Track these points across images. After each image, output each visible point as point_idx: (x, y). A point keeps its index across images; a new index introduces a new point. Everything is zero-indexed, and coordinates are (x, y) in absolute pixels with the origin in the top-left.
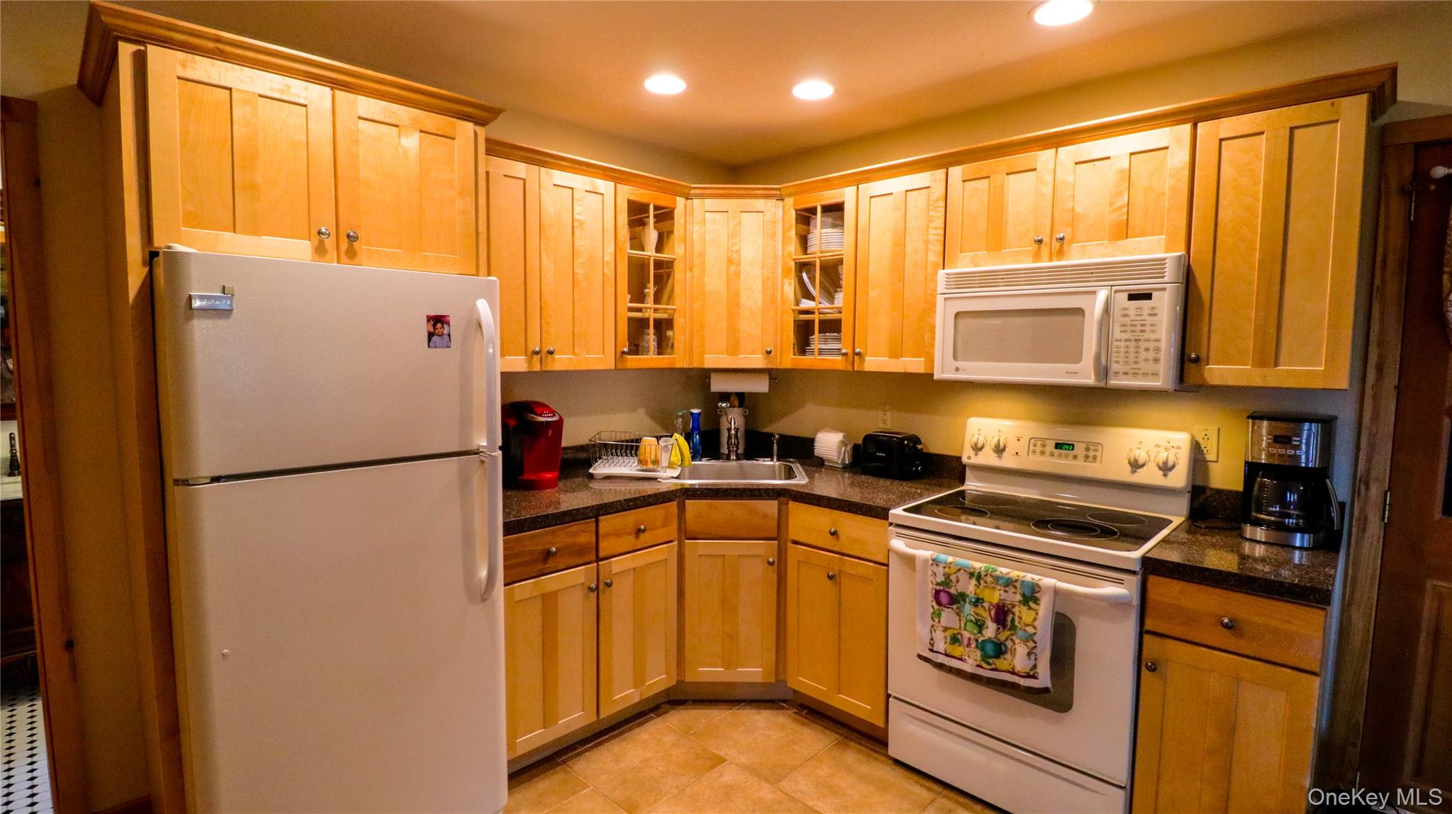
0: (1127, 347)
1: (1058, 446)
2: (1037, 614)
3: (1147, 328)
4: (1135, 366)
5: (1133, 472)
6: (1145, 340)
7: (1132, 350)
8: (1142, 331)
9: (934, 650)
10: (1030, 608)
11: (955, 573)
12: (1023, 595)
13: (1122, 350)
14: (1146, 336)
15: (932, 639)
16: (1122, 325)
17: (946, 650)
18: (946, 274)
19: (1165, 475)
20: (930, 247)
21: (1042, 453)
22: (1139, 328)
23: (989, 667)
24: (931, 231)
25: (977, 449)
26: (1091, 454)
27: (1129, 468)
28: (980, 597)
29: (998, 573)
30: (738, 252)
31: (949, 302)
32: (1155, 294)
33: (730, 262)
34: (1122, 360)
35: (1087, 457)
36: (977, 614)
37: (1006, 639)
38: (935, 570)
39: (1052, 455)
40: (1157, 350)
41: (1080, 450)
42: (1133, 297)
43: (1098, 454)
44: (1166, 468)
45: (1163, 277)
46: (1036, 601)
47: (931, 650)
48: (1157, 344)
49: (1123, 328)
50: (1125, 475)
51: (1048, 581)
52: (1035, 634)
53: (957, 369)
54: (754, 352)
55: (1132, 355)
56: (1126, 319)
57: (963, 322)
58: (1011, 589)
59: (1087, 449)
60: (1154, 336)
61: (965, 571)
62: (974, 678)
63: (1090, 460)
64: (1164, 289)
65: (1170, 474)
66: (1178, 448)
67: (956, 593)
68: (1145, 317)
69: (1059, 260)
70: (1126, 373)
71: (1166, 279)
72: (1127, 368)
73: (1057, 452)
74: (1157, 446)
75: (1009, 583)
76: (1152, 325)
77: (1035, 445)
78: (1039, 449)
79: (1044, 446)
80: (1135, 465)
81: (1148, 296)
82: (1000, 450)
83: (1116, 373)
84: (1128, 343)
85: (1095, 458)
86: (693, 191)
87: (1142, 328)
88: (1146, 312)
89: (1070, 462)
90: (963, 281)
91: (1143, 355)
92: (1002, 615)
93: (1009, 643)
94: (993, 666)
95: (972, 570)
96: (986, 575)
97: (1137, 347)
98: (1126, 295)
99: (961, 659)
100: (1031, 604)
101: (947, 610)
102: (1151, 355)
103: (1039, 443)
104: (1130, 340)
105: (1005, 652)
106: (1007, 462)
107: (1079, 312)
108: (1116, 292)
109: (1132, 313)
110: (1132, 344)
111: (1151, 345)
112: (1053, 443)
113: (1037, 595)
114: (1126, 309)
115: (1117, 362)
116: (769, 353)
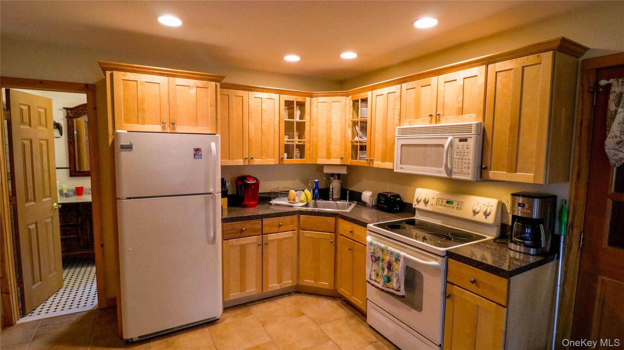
0: (458, 162)
1: (448, 202)
2: (399, 265)
3: (466, 154)
4: (461, 170)
5: (474, 215)
6: (465, 159)
7: (460, 163)
8: (464, 155)
9: (371, 278)
10: (397, 263)
11: (377, 249)
12: (395, 258)
13: (457, 163)
14: (465, 157)
15: (371, 274)
16: (457, 152)
17: (375, 279)
18: (398, 128)
19: (486, 218)
20: (395, 117)
21: (442, 205)
22: (463, 154)
23: (386, 286)
24: (396, 110)
25: (418, 202)
26: (459, 206)
27: (472, 213)
28: (383, 258)
29: (388, 249)
30: (331, 118)
31: (399, 140)
32: (469, 139)
33: (328, 122)
34: (456, 167)
35: (457, 208)
36: (382, 265)
37: (391, 276)
38: (371, 248)
39: (445, 206)
40: (469, 163)
41: (455, 204)
42: (461, 140)
43: (462, 207)
44: (486, 215)
45: (471, 132)
46: (399, 260)
47: (370, 279)
48: (469, 161)
49: (457, 154)
50: (470, 216)
51: (403, 254)
52: (398, 273)
53: (401, 168)
54: (336, 158)
55: (460, 165)
56: (458, 149)
57: (405, 149)
58: (392, 255)
59: (458, 204)
60: (468, 157)
61: (379, 248)
62: (382, 290)
63: (459, 209)
64: (471, 137)
65: (488, 217)
66: (492, 206)
67: (377, 257)
68: (465, 149)
69: (439, 124)
70: (458, 173)
71: (472, 133)
72: (458, 171)
73: (447, 205)
74: (484, 205)
75: (392, 253)
76: (467, 153)
77: (439, 201)
78: (440, 203)
79: (442, 202)
80: (475, 213)
81: (466, 140)
82: (426, 202)
83: (455, 173)
84: (459, 160)
85: (460, 208)
86: (313, 95)
87: (464, 154)
88: (465, 147)
89: (451, 209)
90: (404, 131)
91: (464, 165)
92: (390, 266)
93: (392, 277)
94: (387, 286)
95: (381, 248)
96: (385, 250)
97: (462, 162)
98: (458, 139)
99: (379, 283)
100: (398, 261)
101: (374, 263)
102: (467, 165)
103: (441, 200)
104: (459, 159)
105: (390, 281)
106: (429, 208)
107: (442, 146)
108: (455, 138)
109: (460, 147)
110: (460, 160)
111: (467, 161)
112: (446, 200)
113: (399, 258)
114: (458, 145)
115: (455, 168)
116: (342, 158)
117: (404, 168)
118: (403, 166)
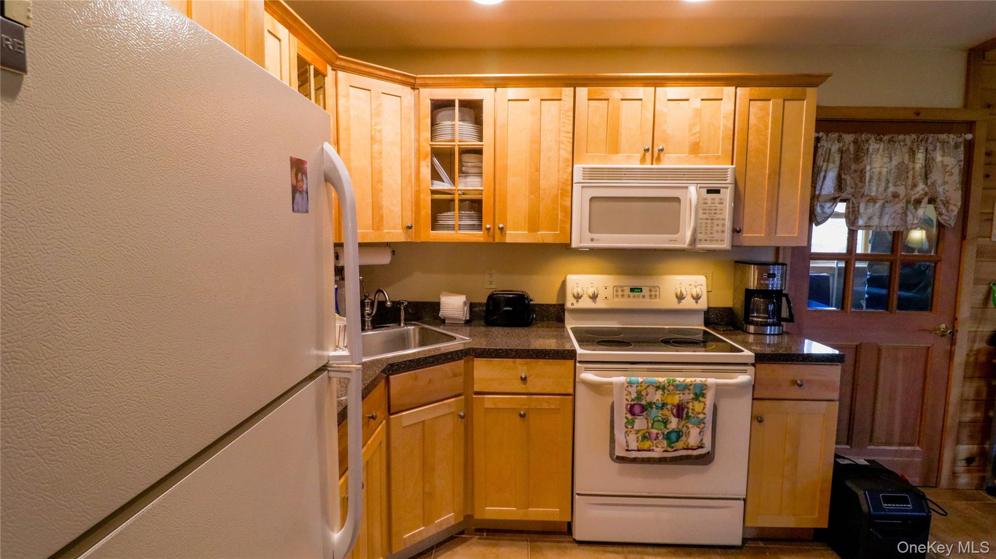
0: (706, 223)
1: (632, 290)
2: (705, 404)
3: (718, 212)
4: (711, 235)
5: (679, 302)
6: (717, 219)
7: (709, 225)
8: (715, 213)
9: (630, 449)
10: (700, 402)
11: (645, 389)
12: (696, 394)
13: (704, 225)
14: (717, 216)
15: (627, 442)
16: (704, 210)
17: (638, 447)
18: (583, 168)
19: (697, 302)
20: (562, 146)
21: (623, 296)
22: (713, 211)
23: (673, 450)
24: (563, 134)
25: (578, 297)
26: (653, 293)
27: (676, 300)
28: (665, 402)
29: (677, 382)
30: (380, 131)
31: (584, 189)
32: (722, 191)
33: (373, 139)
34: (703, 231)
35: (651, 296)
36: (663, 415)
37: (683, 427)
38: (630, 390)
39: (629, 296)
40: (724, 225)
41: (646, 291)
42: (710, 191)
43: (657, 293)
44: (697, 298)
45: (726, 180)
46: (703, 395)
47: (627, 450)
48: (723, 222)
49: (705, 211)
50: (673, 304)
51: (711, 381)
52: (704, 418)
53: (592, 240)
54: (395, 228)
55: (709, 228)
56: (705, 205)
57: (596, 204)
58: (687, 391)
59: (651, 291)
60: (721, 217)
61: (653, 386)
62: (661, 461)
63: (653, 297)
64: (727, 188)
65: (699, 301)
66: (701, 285)
67: (645, 404)
68: (717, 204)
69: (658, 164)
70: (706, 240)
71: (728, 181)
72: (706, 237)
73: (632, 294)
74: (690, 285)
75: (686, 387)
76: (720, 210)
77: (617, 291)
78: (620, 293)
79: (623, 291)
80: (680, 298)
81: (717, 191)
82: (594, 297)
83: (700, 240)
84: (707, 221)
85: (656, 296)
87: (715, 212)
88: (717, 201)
89: (641, 299)
90: (593, 174)
91: (716, 228)
92: (680, 411)
93: (684, 429)
94: (675, 448)
95: (659, 384)
96: (669, 386)
97: (712, 223)
98: (705, 190)
99: (649, 450)
100: (701, 399)
101: (639, 417)
102: (720, 228)
103: (620, 289)
104: (708, 219)
105: (682, 436)
106: (600, 304)
107: (677, 200)
108: (700, 187)
109: (709, 201)
110: (709, 221)
111: (720, 222)
112: (629, 288)
113: (704, 392)
114: (706, 199)
115: (701, 233)
116: (410, 228)
117: (598, 240)
118: (595, 236)
